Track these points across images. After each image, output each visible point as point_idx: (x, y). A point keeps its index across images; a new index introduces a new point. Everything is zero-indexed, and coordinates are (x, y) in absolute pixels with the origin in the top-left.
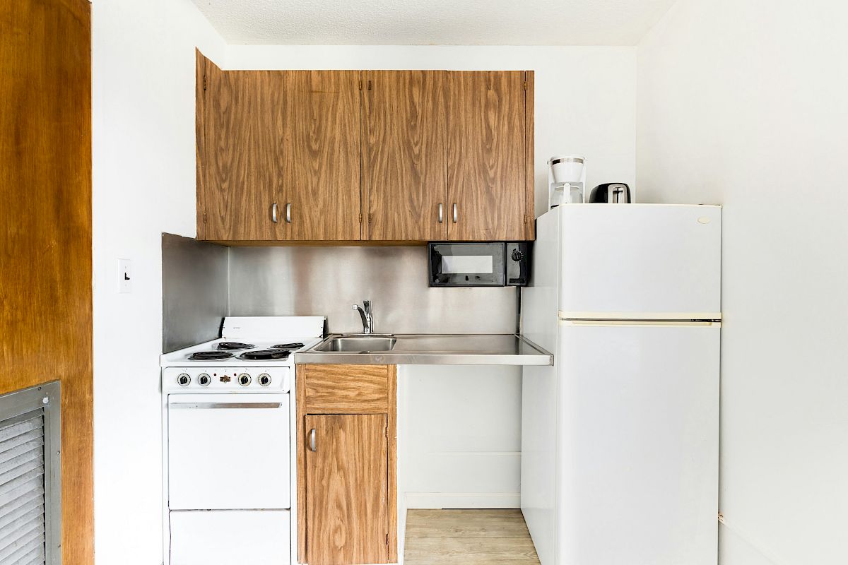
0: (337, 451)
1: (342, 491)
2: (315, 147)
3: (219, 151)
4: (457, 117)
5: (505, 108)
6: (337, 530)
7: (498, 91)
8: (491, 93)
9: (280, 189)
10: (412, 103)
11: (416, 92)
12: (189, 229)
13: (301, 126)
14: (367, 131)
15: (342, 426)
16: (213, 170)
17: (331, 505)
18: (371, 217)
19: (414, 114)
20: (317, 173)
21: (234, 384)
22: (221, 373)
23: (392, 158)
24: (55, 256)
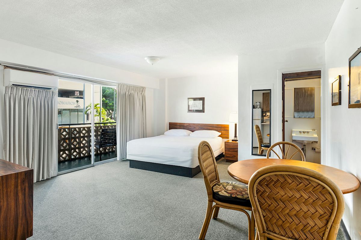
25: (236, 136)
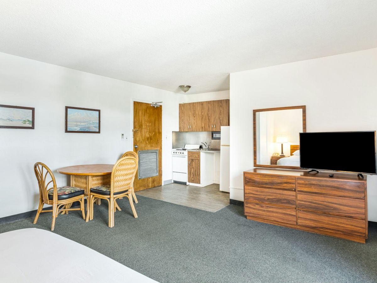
0: (193, 165)
1: (193, 171)
2: (194, 115)
3: (182, 117)
4: (215, 109)
5: (223, 106)
6: (192, 177)
7: (222, 104)
8: (221, 104)
9: (190, 123)
10: (209, 107)
11: (209, 105)
12: (178, 130)
13: (193, 112)
14: (202, 113)
15: (193, 161)
16: (181, 120)
17: (192, 174)
18: (202, 127)
19: (209, 109)
20: (195, 120)
21: (180, 153)
22: (178, 152)
23: (205, 117)
24: (158, 136)
25: (282, 153)
